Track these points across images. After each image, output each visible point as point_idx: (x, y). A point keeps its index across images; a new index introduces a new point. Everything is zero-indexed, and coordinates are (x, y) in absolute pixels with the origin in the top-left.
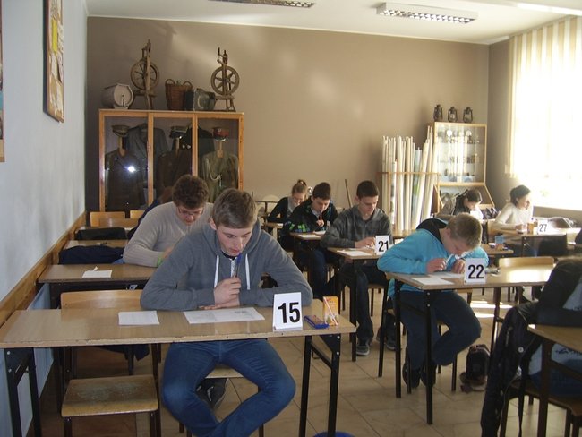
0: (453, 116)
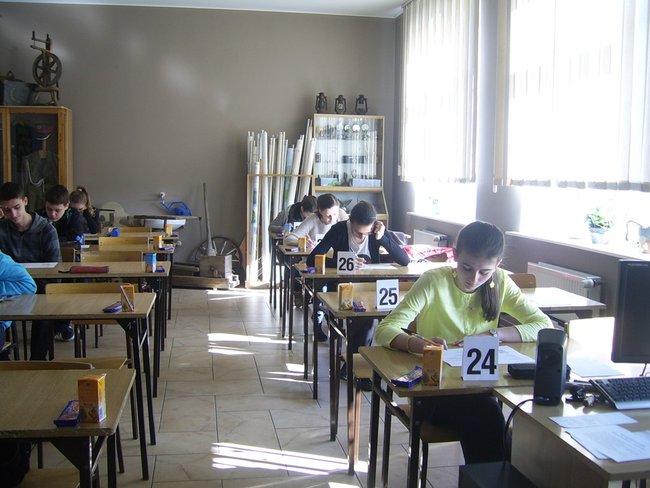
0: (341, 106)
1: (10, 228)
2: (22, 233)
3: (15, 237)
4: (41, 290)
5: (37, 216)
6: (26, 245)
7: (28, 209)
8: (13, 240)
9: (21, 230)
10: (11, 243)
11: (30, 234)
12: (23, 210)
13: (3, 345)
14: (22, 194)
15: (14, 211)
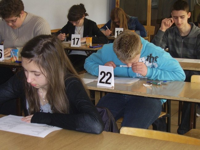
1: (176, 33)
2: (183, 38)
3: (178, 40)
4: (188, 80)
5: (195, 26)
6: (185, 46)
7: (189, 21)
8: (177, 42)
9: (183, 35)
10: (175, 44)
11: (189, 38)
12: (185, 21)
13: (159, 114)
14: (188, 9)
15: (180, 19)
